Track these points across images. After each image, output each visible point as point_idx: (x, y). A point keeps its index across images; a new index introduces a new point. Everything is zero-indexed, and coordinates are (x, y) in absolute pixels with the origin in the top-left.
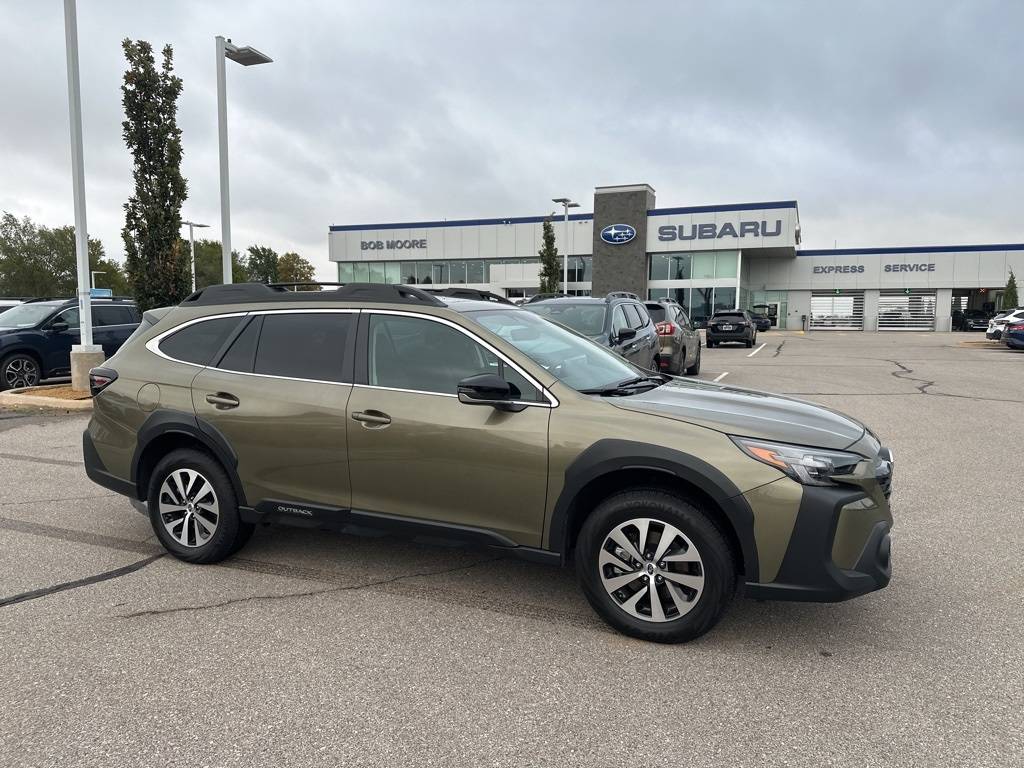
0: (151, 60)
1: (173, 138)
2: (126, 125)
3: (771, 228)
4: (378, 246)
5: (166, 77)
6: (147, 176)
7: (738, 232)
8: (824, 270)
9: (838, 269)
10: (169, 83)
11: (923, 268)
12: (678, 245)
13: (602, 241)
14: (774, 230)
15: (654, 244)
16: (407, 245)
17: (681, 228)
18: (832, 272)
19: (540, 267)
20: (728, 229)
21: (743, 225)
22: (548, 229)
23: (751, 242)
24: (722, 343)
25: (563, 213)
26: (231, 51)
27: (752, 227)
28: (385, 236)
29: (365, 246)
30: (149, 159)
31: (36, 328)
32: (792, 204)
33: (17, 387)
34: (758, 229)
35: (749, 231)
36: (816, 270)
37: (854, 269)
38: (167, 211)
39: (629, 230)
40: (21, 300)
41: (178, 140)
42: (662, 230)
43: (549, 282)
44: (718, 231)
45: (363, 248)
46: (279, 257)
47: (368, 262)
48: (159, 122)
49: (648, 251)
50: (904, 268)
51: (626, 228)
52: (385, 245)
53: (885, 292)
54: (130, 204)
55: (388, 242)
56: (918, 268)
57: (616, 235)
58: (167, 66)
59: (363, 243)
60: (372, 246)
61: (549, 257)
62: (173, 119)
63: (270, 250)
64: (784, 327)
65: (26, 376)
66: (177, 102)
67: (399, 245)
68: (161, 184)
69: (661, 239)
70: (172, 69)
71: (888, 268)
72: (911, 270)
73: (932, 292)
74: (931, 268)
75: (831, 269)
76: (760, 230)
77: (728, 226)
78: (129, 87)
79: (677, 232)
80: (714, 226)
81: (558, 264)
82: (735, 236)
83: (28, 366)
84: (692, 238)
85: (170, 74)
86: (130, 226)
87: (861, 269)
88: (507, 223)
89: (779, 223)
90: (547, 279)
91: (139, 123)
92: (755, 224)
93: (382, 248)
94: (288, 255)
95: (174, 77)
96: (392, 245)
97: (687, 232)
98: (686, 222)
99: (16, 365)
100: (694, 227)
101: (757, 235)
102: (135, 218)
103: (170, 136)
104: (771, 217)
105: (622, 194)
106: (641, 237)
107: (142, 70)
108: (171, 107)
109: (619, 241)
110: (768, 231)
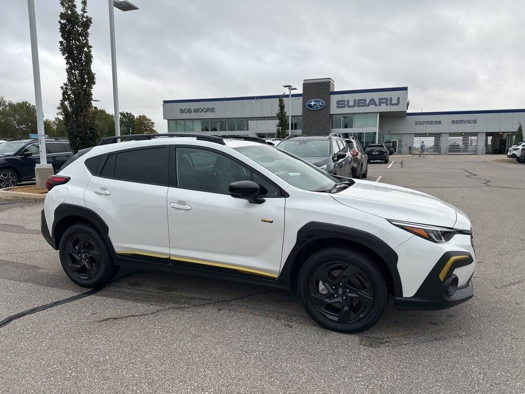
0: (75, 6)
1: (87, 51)
2: (61, 42)
3: (394, 101)
4: (189, 111)
5: (83, 16)
6: (73, 71)
7: (377, 103)
8: (420, 123)
9: (428, 123)
10: (85, 19)
11: (471, 122)
12: (346, 110)
13: (307, 108)
14: (396, 102)
15: (334, 110)
16: (205, 110)
17: (348, 101)
18: (425, 124)
19: (277, 122)
20: (372, 102)
21: (380, 99)
22: (281, 102)
23: (384, 108)
24: (372, 161)
25: (289, 94)
26: (117, 3)
27: (385, 101)
28: (193, 106)
29: (182, 111)
30: (74, 62)
31: (15, 155)
32: (406, 89)
33: (6, 187)
34: (387, 101)
35: (383, 103)
36: (416, 123)
37: (436, 123)
38: (85, 90)
39: (321, 103)
40: (5, 140)
41: (90, 51)
42: (338, 102)
43: (282, 130)
44: (367, 103)
45: (181, 112)
46: (136, 117)
47: (184, 120)
48: (79, 41)
49: (331, 113)
50: (462, 122)
51: (319, 101)
52: (193, 111)
53: (452, 134)
54: (64, 87)
55: (194, 109)
56: (469, 122)
57: (314, 105)
58: (84, 10)
59: (181, 109)
60: (186, 111)
61: (282, 117)
62: (87, 40)
63: (130, 114)
64: (400, 153)
65: (10, 181)
66: (89, 31)
67: (200, 111)
68: (81, 75)
69: (338, 107)
70: (86, 12)
71: (453, 122)
72: (465, 123)
73: (476, 134)
74: (475, 122)
75: (424, 122)
76: (389, 102)
77: (372, 100)
78: (63, 22)
79: (346, 103)
80: (365, 100)
81: (286, 120)
82: (376, 105)
83: (11, 175)
84: (354, 106)
85: (85, 15)
86: (64, 99)
87: (440, 122)
88: (257, 99)
89: (398, 98)
90: (281, 128)
91: (68, 42)
92: (386, 99)
93: (191, 112)
94: (140, 116)
95: (87, 17)
96: (196, 111)
97: (351, 103)
98: (351, 98)
99: (5, 175)
100: (355, 100)
101: (387, 105)
102: (67, 95)
103: (86, 49)
104: (394, 95)
105: (317, 83)
106: (327, 106)
107: (70, 12)
108: (86, 33)
109: (316, 108)
110: (393, 103)
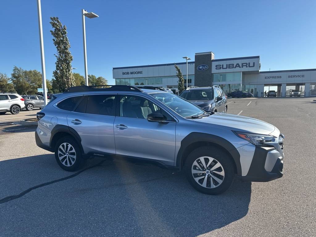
4: (128, 73)
7: (241, 66)
8: (268, 78)
9: (273, 77)
11: (301, 76)
12: (222, 71)
13: (197, 70)
14: (252, 66)
15: (214, 70)
16: (137, 73)
17: (223, 65)
20: (238, 65)
21: (242, 64)
23: (245, 69)
25: (186, 62)
27: (246, 65)
32: (258, 57)
35: (244, 66)
36: (266, 78)
37: (278, 77)
42: (216, 66)
44: (234, 66)
45: (123, 74)
47: (125, 78)
49: (212, 73)
50: (294, 76)
51: (205, 66)
52: (130, 73)
53: (288, 84)
55: (131, 72)
56: (299, 76)
57: (202, 68)
59: (123, 73)
60: (126, 74)
64: (256, 96)
67: (134, 73)
69: (216, 69)
71: (289, 77)
72: (297, 77)
73: (304, 84)
74: (303, 76)
75: (270, 77)
76: (248, 65)
77: (238, 64)
79: (221, 66)
80: (233, 65)
82: (240, 67)
87: (280, 77)
88: (167, 65)
89: (254, 63)
92: (247, 64)
93: (129, 74)
96: (132, 73)
97: (225, 67)
98: (224, 63)
100: (227, 65)
101: (247, 67)
104: (251, 61)
105: (204, 55)
106: (210, 68)
109: (203, 70)
110: (250, 66)
